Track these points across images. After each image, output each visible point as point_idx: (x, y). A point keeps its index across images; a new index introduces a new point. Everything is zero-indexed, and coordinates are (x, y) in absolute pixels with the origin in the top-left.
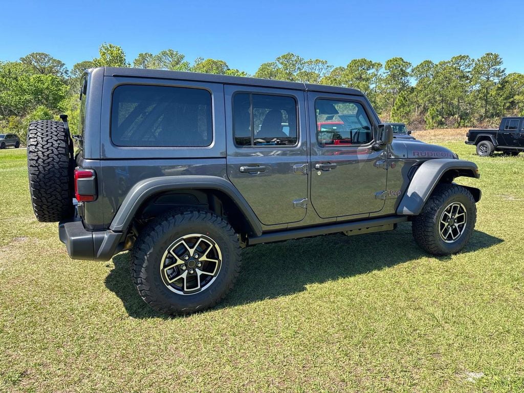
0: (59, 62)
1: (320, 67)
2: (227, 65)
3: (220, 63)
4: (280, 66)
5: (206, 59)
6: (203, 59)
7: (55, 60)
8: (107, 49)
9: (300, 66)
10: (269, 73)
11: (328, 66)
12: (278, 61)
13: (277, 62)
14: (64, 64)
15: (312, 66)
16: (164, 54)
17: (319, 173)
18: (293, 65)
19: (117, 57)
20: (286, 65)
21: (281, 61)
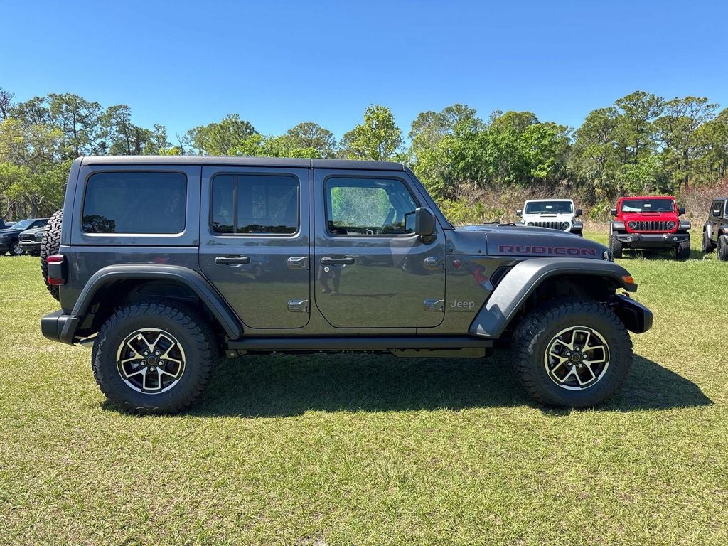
0: (327, 132)
1: (694, 108)
2: (536, 117)
3: (525, 115)
4: (622, 112)
5: (505, 113)
6: (502, 113)
7: (322, 130)
8: (373, 113)
9: (656, 109)
10: (602, 123)
11: (708, 106)
12: (619, 105)
13: (617, 107)
14: (332, 134)
15: (679, 108)
16: (449, 110)
17: (327, 269)
18: (644, 108)
19: (384, 121)
20: (631, 109)
21: (623, 104)
